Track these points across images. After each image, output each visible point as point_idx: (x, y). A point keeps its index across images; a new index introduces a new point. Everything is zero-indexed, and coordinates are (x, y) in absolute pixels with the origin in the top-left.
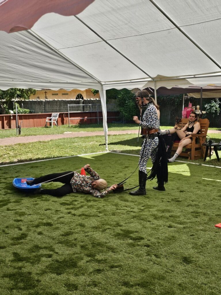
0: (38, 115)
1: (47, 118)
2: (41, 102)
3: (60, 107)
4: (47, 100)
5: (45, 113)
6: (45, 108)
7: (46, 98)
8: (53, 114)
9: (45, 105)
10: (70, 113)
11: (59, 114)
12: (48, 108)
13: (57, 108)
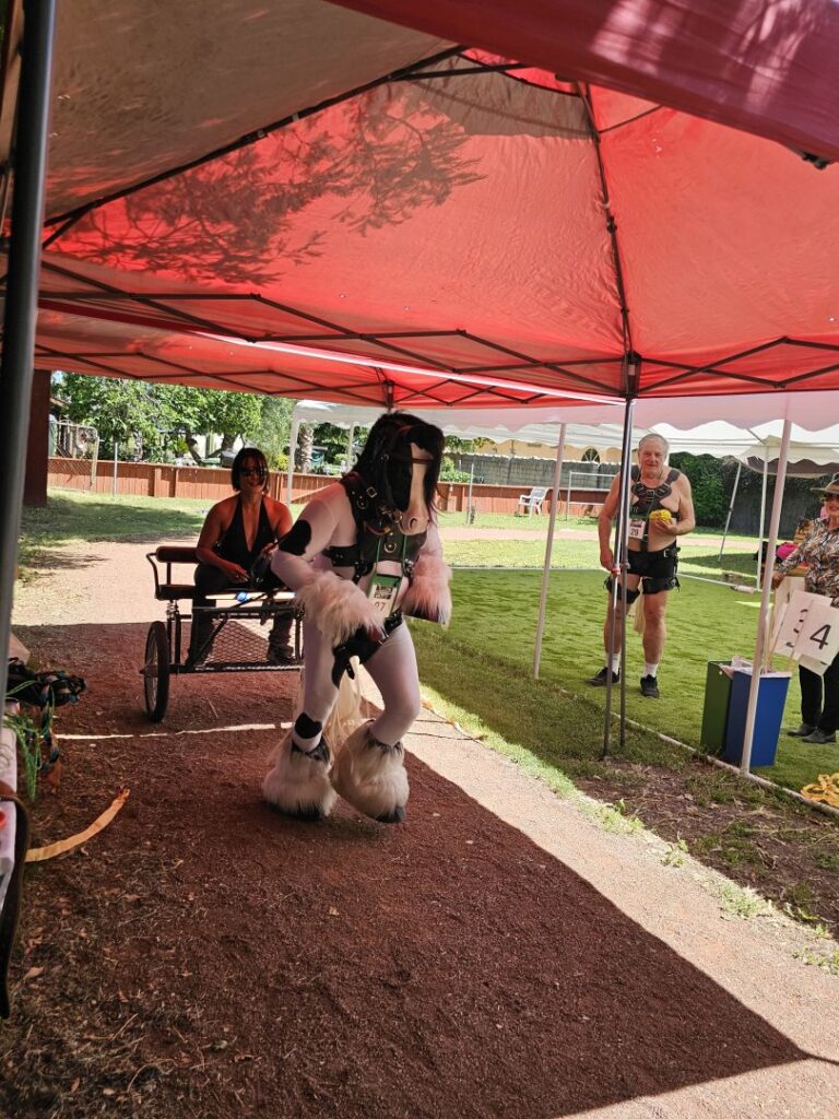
0: (493, 488)
1: (522, 496)
2: (503, 461)
3: (544, 475)
4: (516, 457)
5: (508, 483)
6: (509, 473)
7: (513, 452)
8: (535, 490)
9: (510, 468)
10: (572, 492)
11: (547, 489)
12: (515, 475)
13: (538, 478)
